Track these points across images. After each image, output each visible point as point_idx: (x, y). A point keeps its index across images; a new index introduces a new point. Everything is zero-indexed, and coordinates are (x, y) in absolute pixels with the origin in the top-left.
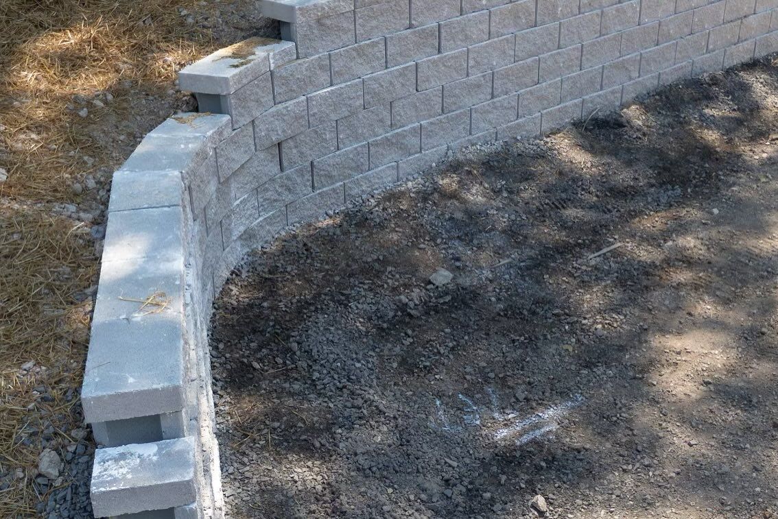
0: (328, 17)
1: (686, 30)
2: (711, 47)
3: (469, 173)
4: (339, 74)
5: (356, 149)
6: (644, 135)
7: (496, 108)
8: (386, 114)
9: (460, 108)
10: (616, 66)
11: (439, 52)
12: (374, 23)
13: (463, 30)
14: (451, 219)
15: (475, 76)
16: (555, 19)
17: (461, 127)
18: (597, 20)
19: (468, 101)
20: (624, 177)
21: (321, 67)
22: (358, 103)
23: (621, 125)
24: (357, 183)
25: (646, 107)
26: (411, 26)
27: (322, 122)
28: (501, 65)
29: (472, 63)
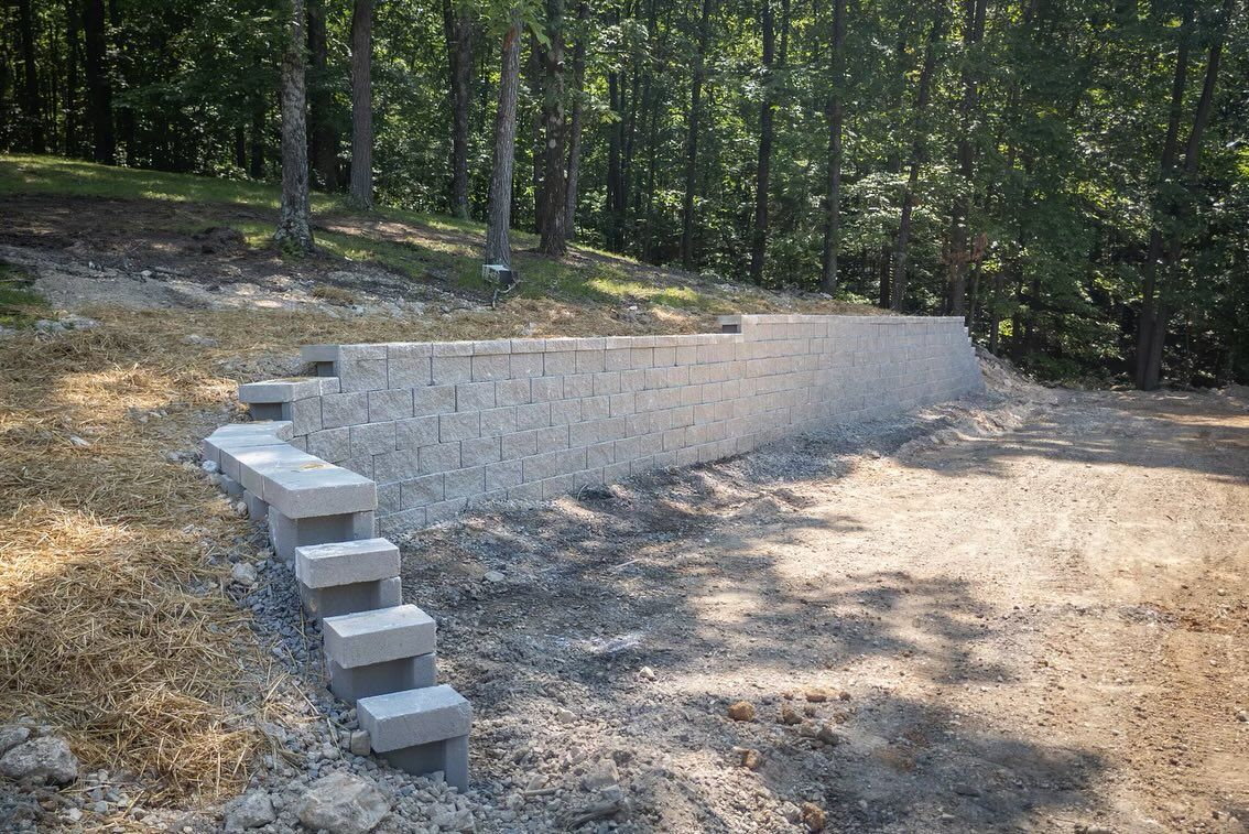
0: (366, 360)
1: (645, 430)
2: (666, 447)
3: (491, 518)
4: (375, 412)
5: (389, 486)
6: (630, 503)
7: (505, 469)
8: (414, 458)
9: (476, 464)
10: (596, 449)
11: (456, 411)
12: (403, 374)
13: (475, 395)
14: (486, 544)
15: (487, 438)
16: (546, 400)
17: (477, 483)
18: (578, 407)
19: (482, 460)
20: (623, 525)
21: (361, 404)
22: (391, 442)
23: (610, 496)
24: (390, 520)
25: (625, 486)
26: (432, 384)
27: (361, 453)
28: (507, 431)
29: (483, 425)
